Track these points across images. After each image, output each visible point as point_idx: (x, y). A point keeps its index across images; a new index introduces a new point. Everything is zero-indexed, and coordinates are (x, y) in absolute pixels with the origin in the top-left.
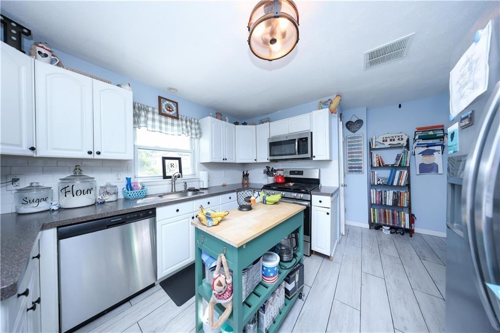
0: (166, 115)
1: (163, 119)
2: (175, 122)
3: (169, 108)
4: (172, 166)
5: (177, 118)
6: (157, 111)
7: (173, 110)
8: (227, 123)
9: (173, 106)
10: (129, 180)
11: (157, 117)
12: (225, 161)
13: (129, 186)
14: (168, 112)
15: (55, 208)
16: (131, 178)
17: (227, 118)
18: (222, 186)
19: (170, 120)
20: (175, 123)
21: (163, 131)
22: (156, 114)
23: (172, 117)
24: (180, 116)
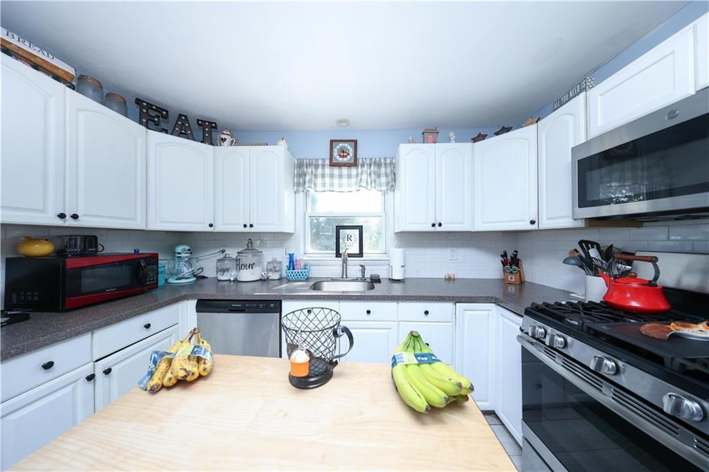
0: (340, 165)
1: (336, 171)
2: (354, 171)
3: (343, 152)
4: (349, 238)
5: (354, 164)
6: (328, 162)
7: (349, 154)
8: (453, 145)
9: (349, 147)
10: (291, 256)
11: (327, 170)
12: (438, 229)
13: (292, 264)
14: (341, 160)
15: (232, 279)
16: (293, 254)
17: (451, 134)
18: (446, 279)
19: (345, 170)
20: (352, 173)
21: (336, 188)
22: (326, 167)
23: (348, 165)
24: (360, 161)
